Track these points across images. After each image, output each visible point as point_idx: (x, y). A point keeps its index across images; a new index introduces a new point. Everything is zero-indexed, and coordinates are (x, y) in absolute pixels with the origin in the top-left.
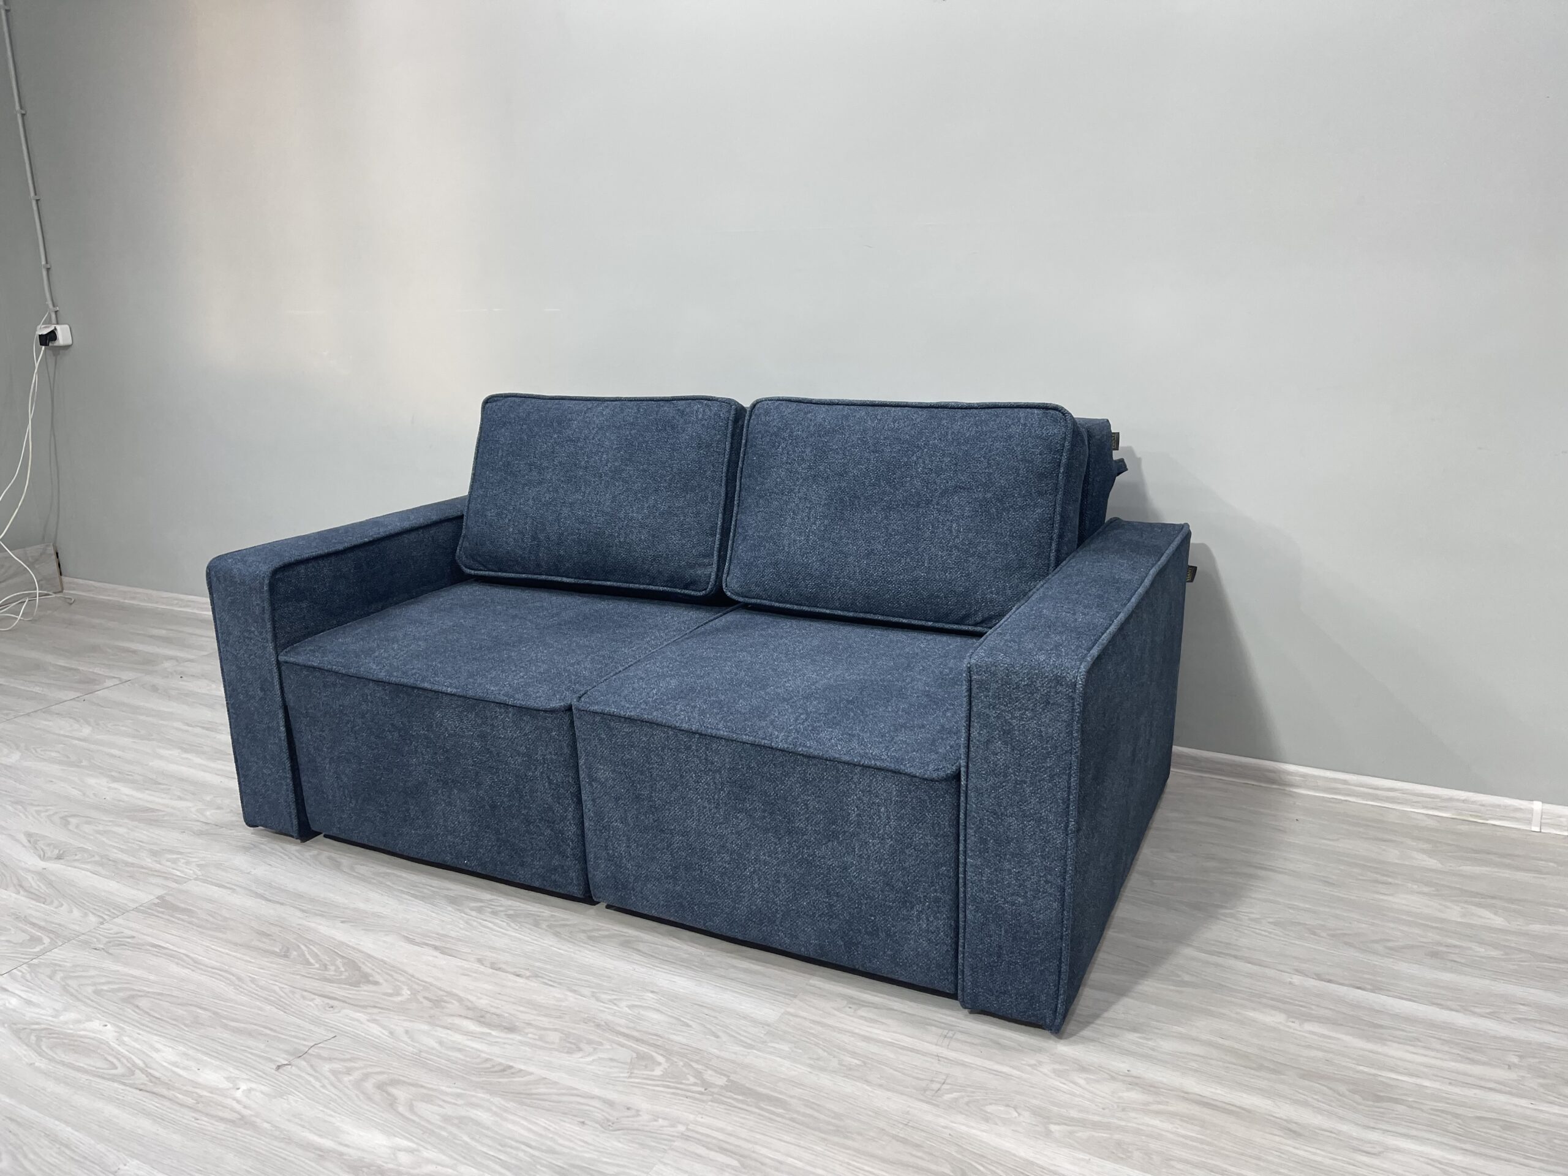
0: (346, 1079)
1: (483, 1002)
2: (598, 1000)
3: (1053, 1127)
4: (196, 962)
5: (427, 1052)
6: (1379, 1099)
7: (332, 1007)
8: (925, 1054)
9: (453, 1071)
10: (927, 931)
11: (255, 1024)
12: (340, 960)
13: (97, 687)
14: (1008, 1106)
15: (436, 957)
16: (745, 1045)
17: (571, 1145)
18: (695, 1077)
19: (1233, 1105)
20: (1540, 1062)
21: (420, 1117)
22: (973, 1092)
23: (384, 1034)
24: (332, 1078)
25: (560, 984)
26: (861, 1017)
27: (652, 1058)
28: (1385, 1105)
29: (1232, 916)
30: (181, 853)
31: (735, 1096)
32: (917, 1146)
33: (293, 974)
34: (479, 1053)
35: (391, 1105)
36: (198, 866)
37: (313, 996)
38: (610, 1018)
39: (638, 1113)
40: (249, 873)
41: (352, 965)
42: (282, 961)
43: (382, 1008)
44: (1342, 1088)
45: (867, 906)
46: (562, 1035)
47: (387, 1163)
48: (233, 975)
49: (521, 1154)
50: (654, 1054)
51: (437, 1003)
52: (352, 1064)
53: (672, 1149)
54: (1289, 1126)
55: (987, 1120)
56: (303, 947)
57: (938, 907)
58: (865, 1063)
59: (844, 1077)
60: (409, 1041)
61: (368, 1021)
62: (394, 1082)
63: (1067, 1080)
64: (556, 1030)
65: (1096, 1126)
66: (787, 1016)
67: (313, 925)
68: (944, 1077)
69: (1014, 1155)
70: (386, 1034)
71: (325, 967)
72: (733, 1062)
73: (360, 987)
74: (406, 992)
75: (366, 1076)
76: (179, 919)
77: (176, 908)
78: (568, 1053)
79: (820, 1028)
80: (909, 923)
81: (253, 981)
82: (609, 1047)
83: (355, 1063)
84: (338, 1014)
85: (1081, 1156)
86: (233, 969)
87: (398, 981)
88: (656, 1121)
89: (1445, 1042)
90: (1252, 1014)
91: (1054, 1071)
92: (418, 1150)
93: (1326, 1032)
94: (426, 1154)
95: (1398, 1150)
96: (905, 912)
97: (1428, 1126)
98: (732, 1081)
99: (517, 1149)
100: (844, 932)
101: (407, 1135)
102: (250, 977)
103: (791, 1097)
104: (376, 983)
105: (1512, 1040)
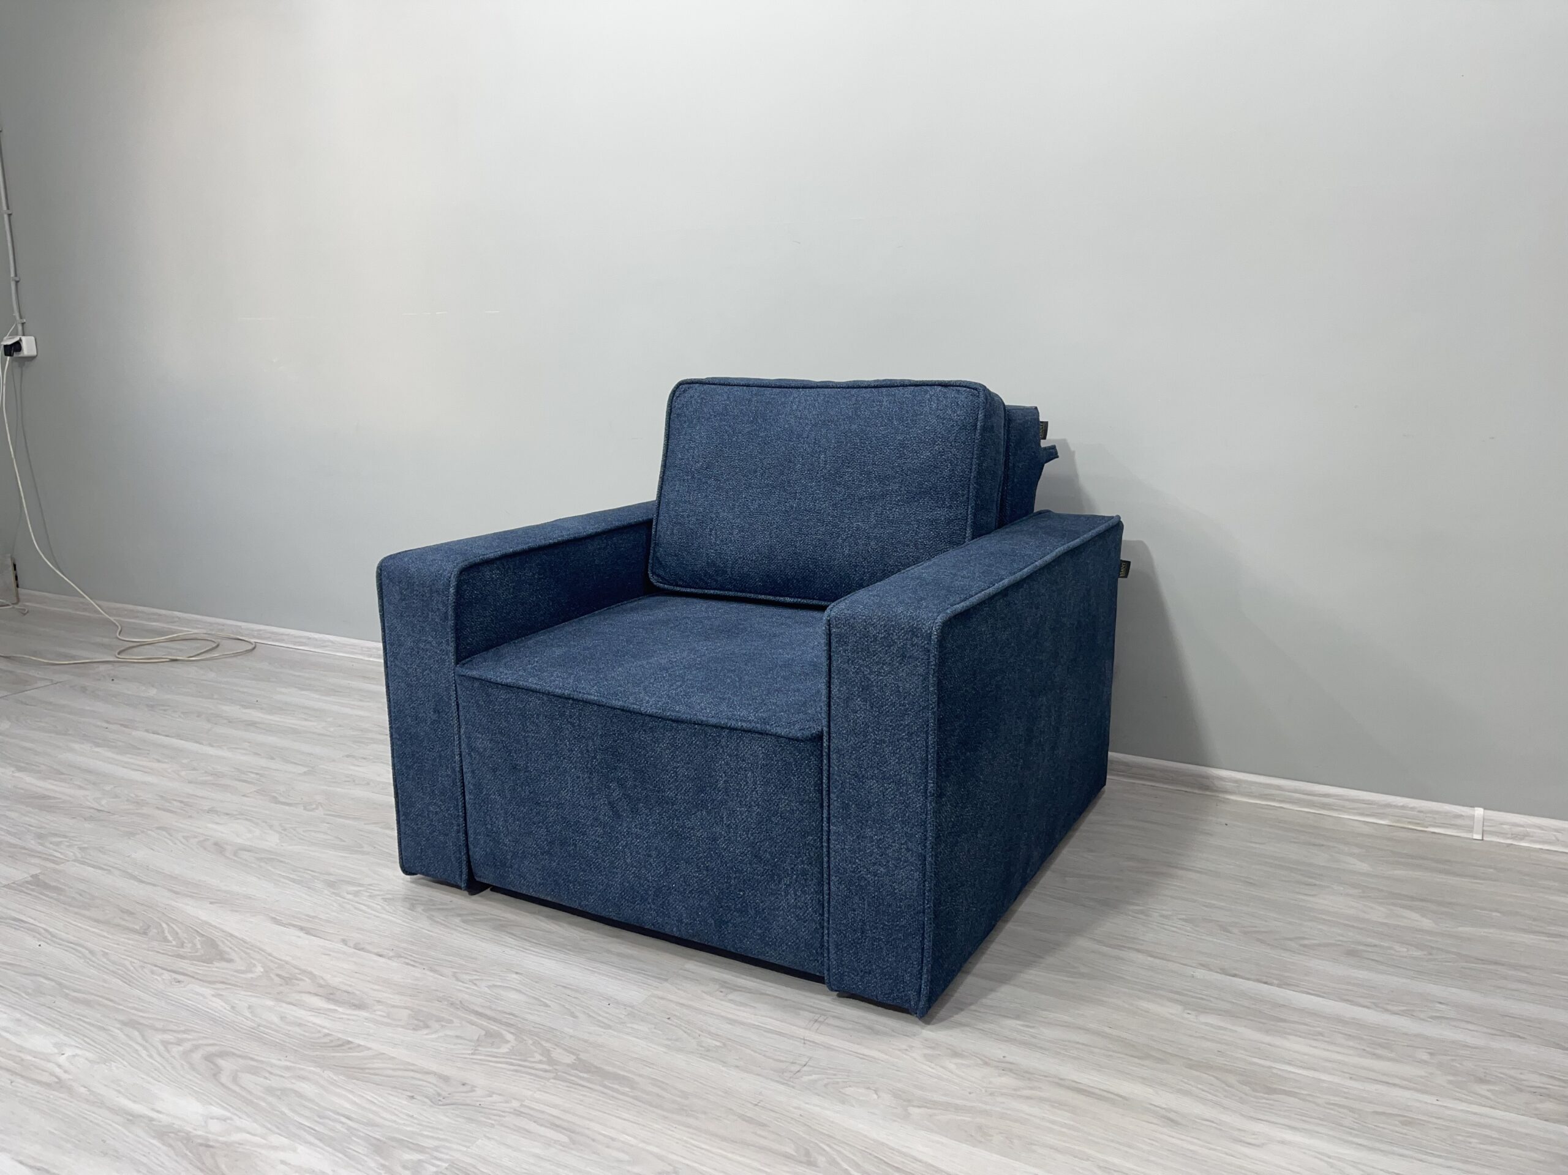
0: (176, 1050)
1: (336, 981)
2: (458, 979)
3: (912, 1110)
4: (53, 936)
5: (265, 1026)
6: (1271, 1091)
7: (179, 982)
8: (791, 1037)
9: (288, 1044)
10: (796, 907)
11: (98, 996)
12: (198, 938)
13: (28, 687)
14: (869, 1088)
15: (299, 937)
16: (602, 1025)
17: (394, 1118)
18: (542, 1055)
19: (1109, 1092)
20: (1453, 1060)
21: (241, 1087)
22: (835, 1075)
23: (225, 1009)
24: (161, 1048)
25: (422, 964)
26: (731, 1001)
27: (499, 1036)
28: (1275, 1097)
29: (1142, 912)
30: (65, 837)
31: (581, 1074)
32: (763, 1125)
33: (148, 950)
34: (319, 1028)
35: (215, 1075)
36: (80, 849)
37: (161, 971)
38: (466, 997)
39: (473, 1089)
40: (129, 856)
41: (211, 943)
42: (137, 937)
43: (229, 984)
44: (1232, 1079)
45: (736, 880)
46: (410, 1012)
47: (195, 1130)
48: (87, 949)
49: (339, 1127)
50: (504, 1032)
51: (287, 980)
52: (185, 1036)
53: (502, 1125)
54: (1168, 1115)
55: (843, 1102)
56: (164, 925)
57: (806, 880)
58: (724, 1044)
59: (700, 1058)
60: (249, 1016)
61: (213, 995)
62: (223, 1054)
63: (936, 1065)
64: (406, 1008)
65: (958, 1109)
66: (653, 999)
67: (181, 905)
68: (807, 1060)
69: (866, 1136)
70: (229, 1008)
71: (182, 945)
72: (586, 1041)
73: (212, 963)
74: (259, 969)
75: (196, 1048)
76: (47, 896)
77: (46, 886)
78: (414, 1029)
79: (685, 1010)
80: (777, 898)
81: (105, 954)
82: (459, 1025)
83: (188, 1034)
84: (184, 989)
85: (937, 1138)
86: (89, 944)
87: (253, 959)
88: (491, 1096)
89: (1350, 1037)
90: (1144, 1004)
91: (925, 1056)
92: (231, 1119)
93: (1222, 1024)
94: (238, 1122)
95: (1283, 1142)
96: (773, 886)
97: (1321, 1119)
98: (578, 1059)
99: (335, 1120)
100: (715, 910)
101: (225, 1105)
102: (103, 951)
103: (640, 1076)
104: (230, 961)
105: (1427, 1038)
